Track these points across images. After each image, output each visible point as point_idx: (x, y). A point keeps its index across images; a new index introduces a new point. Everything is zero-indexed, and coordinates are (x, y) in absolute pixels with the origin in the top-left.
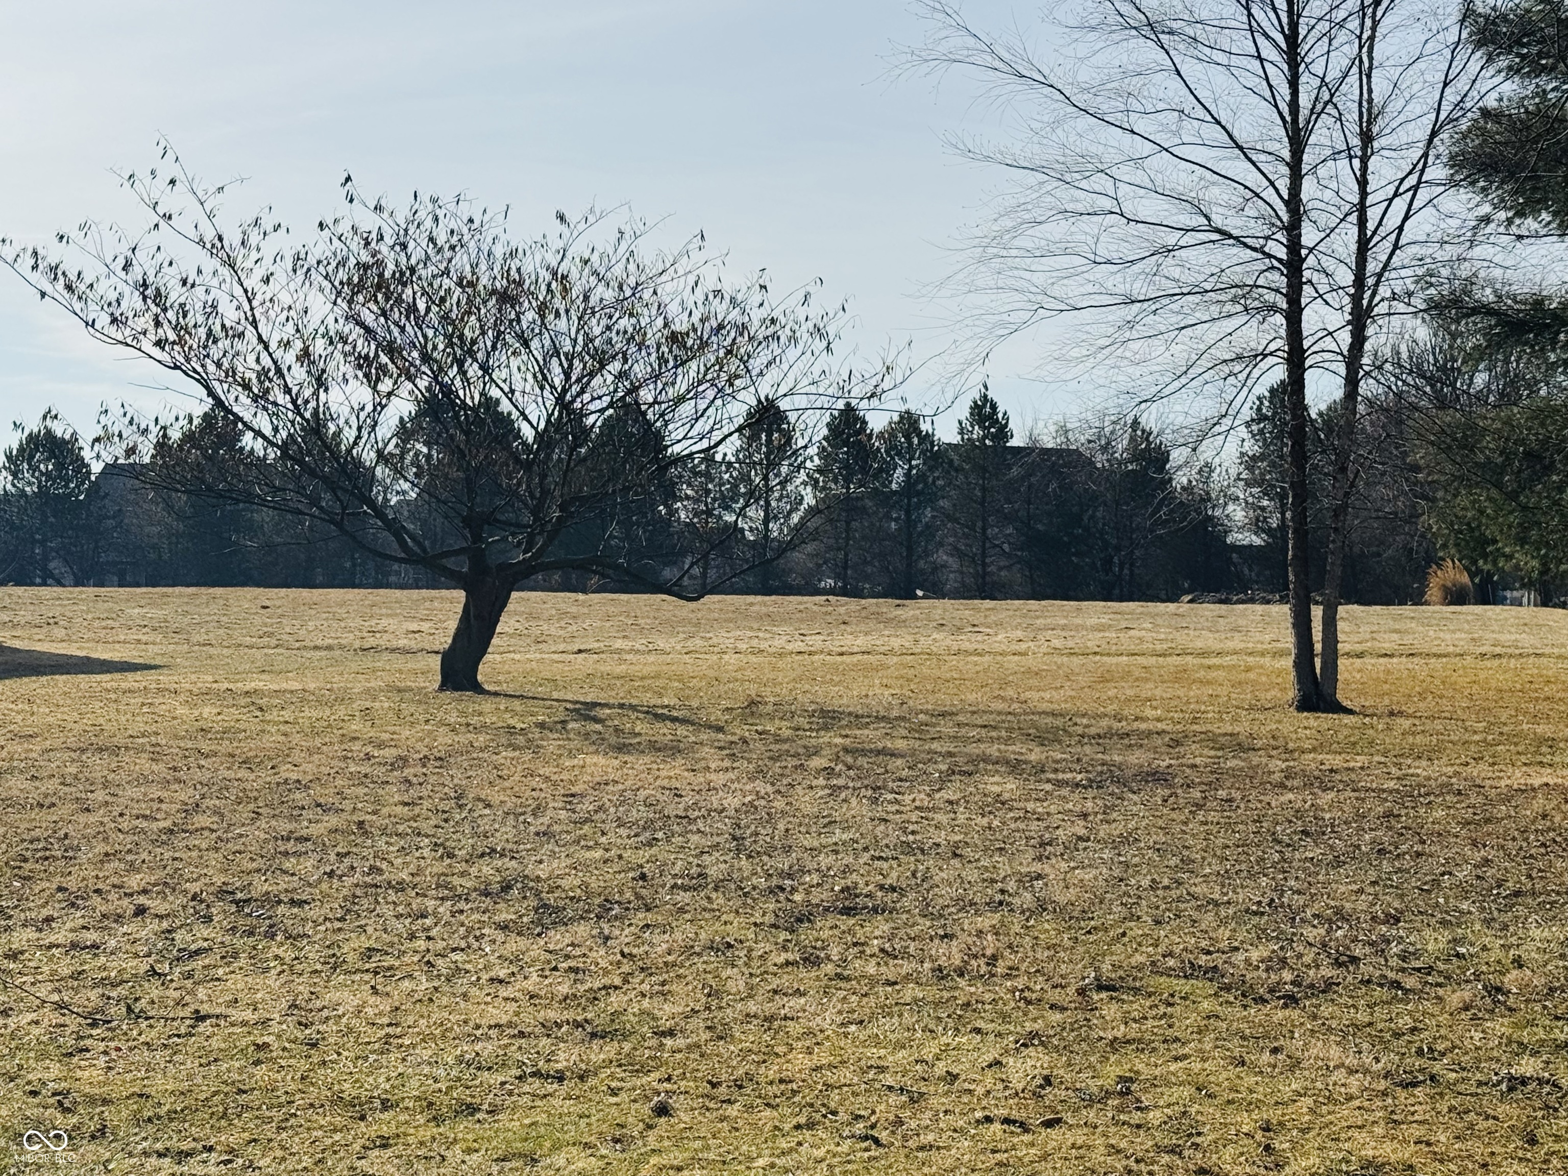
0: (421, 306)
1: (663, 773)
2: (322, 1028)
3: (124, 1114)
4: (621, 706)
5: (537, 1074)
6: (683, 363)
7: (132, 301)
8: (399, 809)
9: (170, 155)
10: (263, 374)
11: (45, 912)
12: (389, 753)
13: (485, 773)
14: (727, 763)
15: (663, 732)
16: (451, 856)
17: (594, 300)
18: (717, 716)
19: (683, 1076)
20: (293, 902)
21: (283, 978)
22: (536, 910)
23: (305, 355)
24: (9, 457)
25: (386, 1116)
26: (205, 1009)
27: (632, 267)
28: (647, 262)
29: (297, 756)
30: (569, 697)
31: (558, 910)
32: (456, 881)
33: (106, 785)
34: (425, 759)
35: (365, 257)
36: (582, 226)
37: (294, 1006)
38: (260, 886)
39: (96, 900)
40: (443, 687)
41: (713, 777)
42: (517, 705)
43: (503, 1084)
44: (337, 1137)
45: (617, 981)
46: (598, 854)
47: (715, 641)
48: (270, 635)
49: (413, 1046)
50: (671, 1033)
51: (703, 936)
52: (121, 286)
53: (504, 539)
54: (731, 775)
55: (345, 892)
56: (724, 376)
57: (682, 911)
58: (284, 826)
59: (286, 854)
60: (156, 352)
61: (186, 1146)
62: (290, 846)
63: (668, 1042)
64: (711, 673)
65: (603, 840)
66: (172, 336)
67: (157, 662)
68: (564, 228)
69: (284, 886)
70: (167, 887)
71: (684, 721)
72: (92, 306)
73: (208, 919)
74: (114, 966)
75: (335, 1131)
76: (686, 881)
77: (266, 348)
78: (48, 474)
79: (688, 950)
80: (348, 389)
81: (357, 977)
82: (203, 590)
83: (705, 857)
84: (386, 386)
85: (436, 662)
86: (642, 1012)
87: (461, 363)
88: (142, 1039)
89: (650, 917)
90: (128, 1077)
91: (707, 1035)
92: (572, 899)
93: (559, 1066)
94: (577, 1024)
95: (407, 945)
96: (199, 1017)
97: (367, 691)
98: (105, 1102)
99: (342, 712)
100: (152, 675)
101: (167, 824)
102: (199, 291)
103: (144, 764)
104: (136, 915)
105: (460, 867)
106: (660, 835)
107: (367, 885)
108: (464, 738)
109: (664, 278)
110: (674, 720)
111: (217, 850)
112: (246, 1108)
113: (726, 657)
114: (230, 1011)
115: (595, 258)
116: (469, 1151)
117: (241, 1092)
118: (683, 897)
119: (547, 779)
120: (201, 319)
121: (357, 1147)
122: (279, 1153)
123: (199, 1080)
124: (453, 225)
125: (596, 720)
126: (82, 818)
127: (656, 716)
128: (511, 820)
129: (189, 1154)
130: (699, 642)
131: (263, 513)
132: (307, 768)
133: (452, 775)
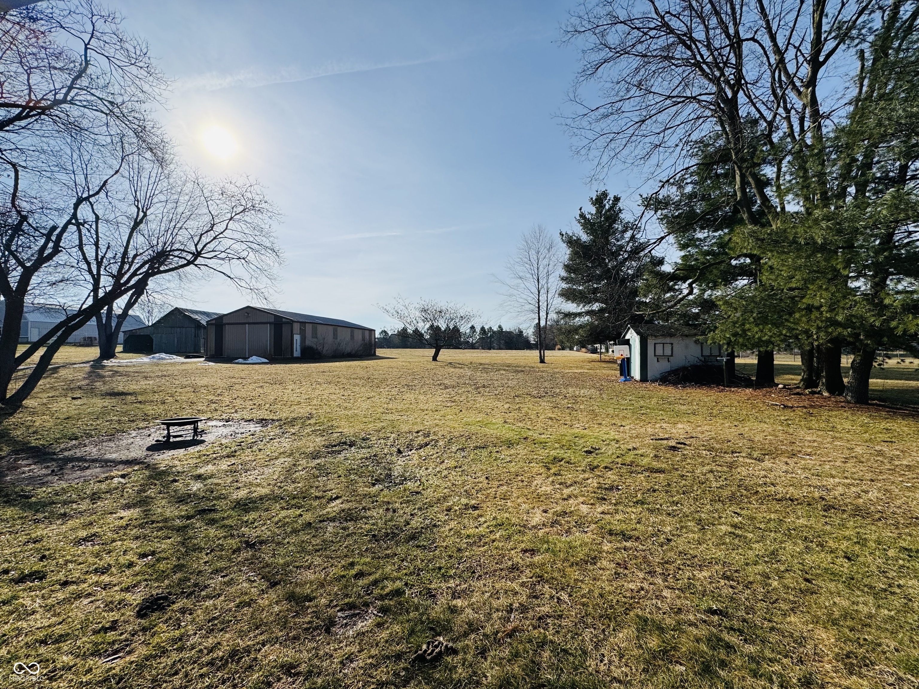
0: (430, 313)
1: (460, 371)
2: (418, 401)
3: (394, 411)
4: (455, 363)
5: (445, 406)
6: (462, 320)
7: (395, 313)
8: (427, 375)
10: (411, 322)
11: (384, 387)
12: (426, 368)
13: (438, 371)
15: (460, 366)
16: (434, 380)
17: (451, 312)
18: (467, 364)
19: (463, 407)
20: (415, 386)
21: (414, 395)
22: (445, 387)
23: (416, 319)
25: (427, 411)
26: (404, 398)
27: (456, 308)
28: (458, 307)
30: (448, 362)
31: (447, 387)
32: (435, 383)
33: (391, 372)
34: (430, 369)
35: (423, 307)
36: (450, 303)
37: (415, 398)
38: (410, 384)
39: (391, 385)
40: (433, 360)
41: (466, 371)
42: (442, 362)
43: (441, 408)
44: (420, 414)
45: (455, 396)
49: (430, 403)
51: (466, 390)
52: (393, 311)
53: (440, 342)
54: (469, 371)
55: (421, 385)
56: (467, 322)
57: (463, 387)
58: (413, 377)
60: (398, 320)
61: (402, 414)
62: (414, 379)
63: (462, 403)
64: (466, 359)
65: (453, 379)
66: (400, 317)
68: (447, 303)
69: (413, 384)
70: (399, 384)
71: (463, 365)
72: (390, 314)
73: (404, 388)
74: (393, 393)
76: (463, 384)
77: (411, 318)
78: (384, 335)
79: (464, 392)
80: (421, 324)
81: (423, 395)
83: (466, 381)
84: (425, 323)
85: (432, 358)
86: (458, 399)
87: (435, 320)
88: (396, 402)
89: (459, 388)
90: (395, 406)
91: (466, 402)
92: (449, 386)
93: (448, 406)
94: (450, 401)
95: (429, 391)
97: (423, 361)
98: (392, 409)
99: (420, 363)
100: (397, 359)
101: (399, 376)
102: (403, 311)
103: (396, 370)
104: (395, 387)
106: (460, 378)
107: (424, 384)
108: (435, 366)
109: (460, 309)
110: (461, 364)
111: (405, 380)
112: (409, 410)
114: (407, 399)
115: (451, 307)
116: (437, 416)
117: (408, 408)
119: (446, 371)
120: (403, 315)
121: (423, 415)
122: (413, 416)
123: (403, 407)
124: (433, 303)
125: (452, 364)
126: (389, 376)
127: (459, 364)
128: (441, 376)
129: (402, 416)
131: (410, 340)
132: (416, 370)
133: (434, 371)
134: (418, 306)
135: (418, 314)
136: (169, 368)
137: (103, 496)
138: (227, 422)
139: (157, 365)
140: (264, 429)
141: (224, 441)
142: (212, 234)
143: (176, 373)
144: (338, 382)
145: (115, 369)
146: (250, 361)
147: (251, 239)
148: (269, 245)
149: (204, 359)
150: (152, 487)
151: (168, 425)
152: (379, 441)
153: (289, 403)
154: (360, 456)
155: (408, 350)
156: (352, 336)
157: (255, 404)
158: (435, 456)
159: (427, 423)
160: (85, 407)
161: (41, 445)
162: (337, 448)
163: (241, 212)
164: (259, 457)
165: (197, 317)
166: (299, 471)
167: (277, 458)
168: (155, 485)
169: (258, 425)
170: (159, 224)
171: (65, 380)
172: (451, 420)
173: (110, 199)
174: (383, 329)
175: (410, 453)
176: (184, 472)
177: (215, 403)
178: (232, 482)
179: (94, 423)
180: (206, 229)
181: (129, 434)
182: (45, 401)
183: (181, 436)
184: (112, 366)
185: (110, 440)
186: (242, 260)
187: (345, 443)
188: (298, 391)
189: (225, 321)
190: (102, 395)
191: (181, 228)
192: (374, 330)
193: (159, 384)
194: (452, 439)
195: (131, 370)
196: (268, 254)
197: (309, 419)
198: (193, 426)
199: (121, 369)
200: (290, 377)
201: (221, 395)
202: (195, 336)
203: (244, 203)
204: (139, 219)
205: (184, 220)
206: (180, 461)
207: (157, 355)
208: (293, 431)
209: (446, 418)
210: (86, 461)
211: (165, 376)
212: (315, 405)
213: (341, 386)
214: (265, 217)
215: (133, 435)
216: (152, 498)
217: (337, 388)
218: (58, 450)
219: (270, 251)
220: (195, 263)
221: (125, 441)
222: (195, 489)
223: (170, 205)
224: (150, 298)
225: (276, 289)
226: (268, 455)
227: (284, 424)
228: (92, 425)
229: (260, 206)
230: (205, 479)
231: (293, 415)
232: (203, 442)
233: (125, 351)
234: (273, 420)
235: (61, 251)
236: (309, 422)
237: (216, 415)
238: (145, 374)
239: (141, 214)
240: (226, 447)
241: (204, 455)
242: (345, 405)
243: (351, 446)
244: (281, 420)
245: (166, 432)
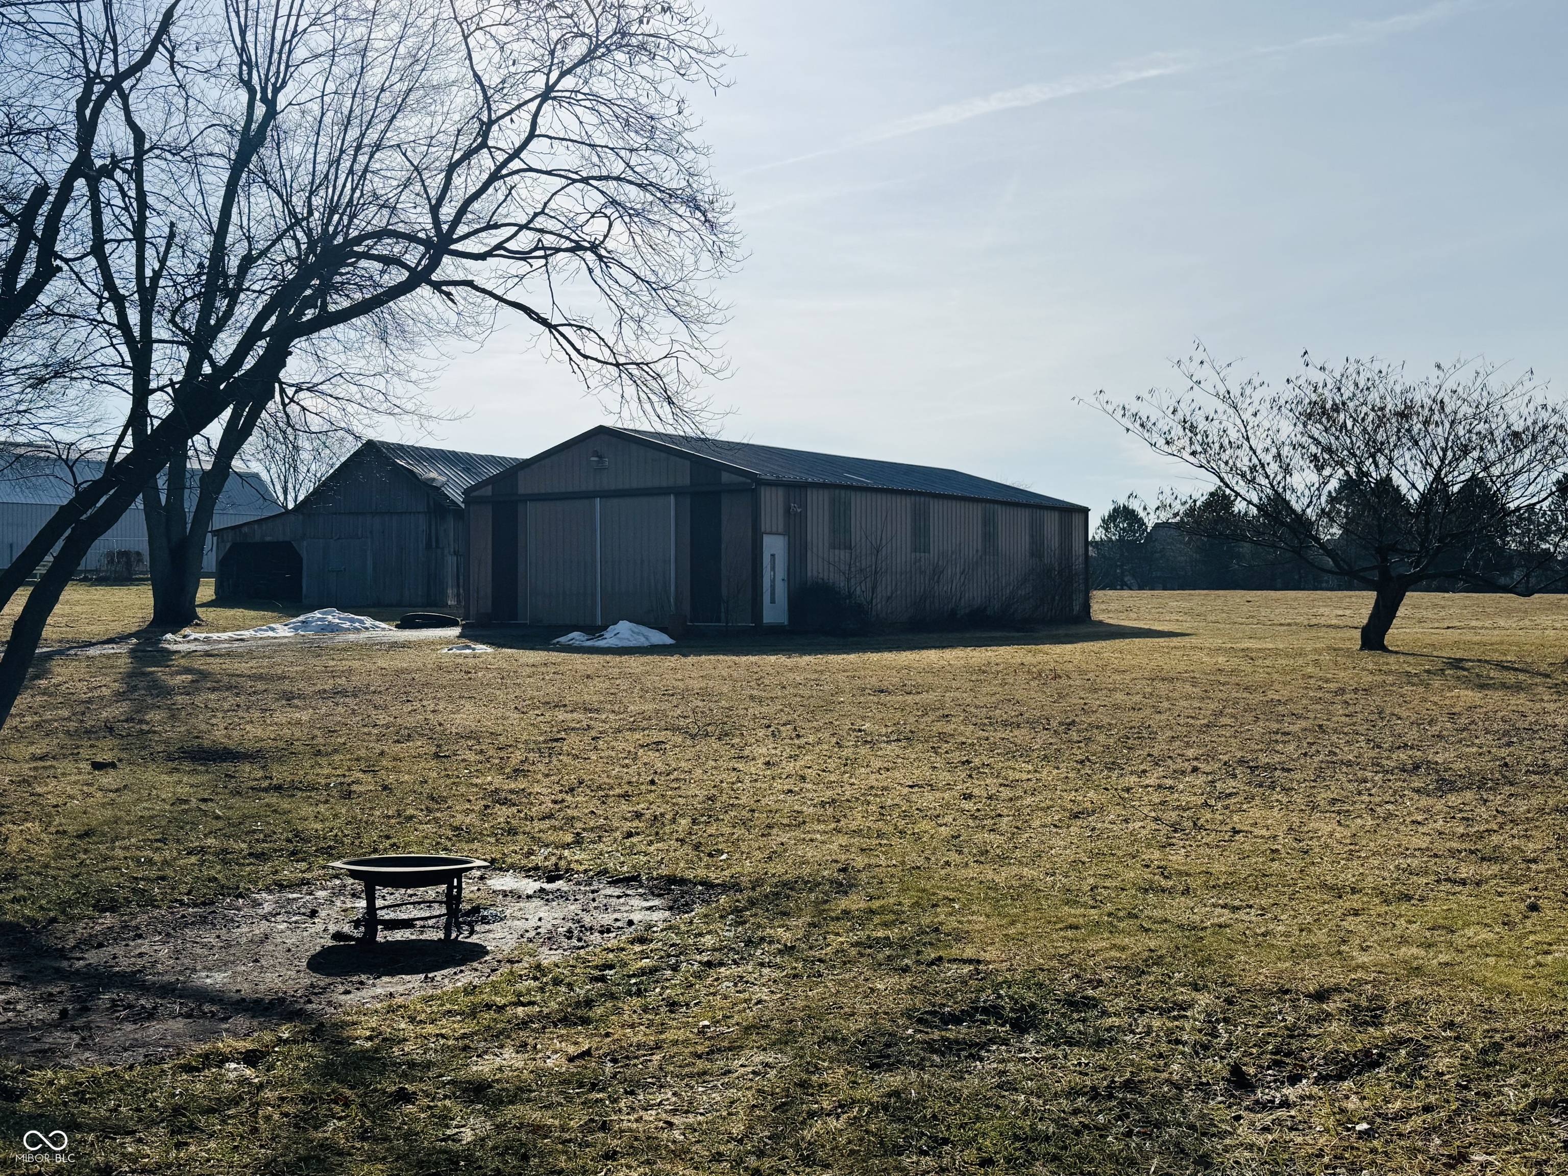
0: (1349, 424)
1: (1513, 702)
2: (1310, 843)
3: (1199, 882)
4: (1479, 661)
5: (1448, 880)
6: (1521, 451)
7: (1178, 431)
8: (1343, 718)
9: (1201, 348)
10: (1253, 469)
11: (1142, 767)
12: (1333, 686)
13: (1396, 699)
14: (1555, 697)
15: (1510, 678)
16: (1379, 747)
17: (1460, 415)
18: (1544, 667)
19: (1545, 888)
20: (1283, 769)
21: (1283, 813)
22: (1437, 781)
23: (1278, 456)
24: (1103, 521)
25: (1356, 897)
26: (1238, 827)
27: (1485, 393)
28: (1495, 390)
29: (1277, 686)
30: (1444, 655)
31: (1451, 782)
32: (1384, 762)
33: (1168, 699)
34: (1356, 691)
35: (1314, 397)
36: (1453, 370)
37: (1291, 829)
38: (1264, 759)
39: (1170, 762)
40: (1362, 648)
41: (1546, 705)
42: (1410, 659)
43: (1427, 884)
44: (1326, 906)
45: (1495, 827)
46: (1474, 750)
47: (1538, 622)
48: (1253, 617)
49: (1368, 858)
50: (1534, 861)
51: (1550, 802)
52: (1171, 423)
53: (1402, 560)
54: (1559, 704)
55: (1315, 765)
56: (1548, 457)
57: (1534, 786)
58: (1275, 726)
59: (1277, 741)
60: (1191, 459)
61: (1237, 903)
62: (1278, 737)
63: (1534, 866)
64: (1538, 641)
65: (1477, 741)
66: (1199, 449)
67: (1188, 632)
68: (1440, 373)
69: (1277, 760)
70: (1210, 756)
71: (1522, 671)
72: (1155, 435)
73: (1234, 776)
74: (1185, 799)
75: (1324, 903)
76: (1536, 768)
77: (1255, 453)
78: (1124, 529)
79: (1541, 810)
80: (1304, 475)
81: (1328, 815)
82: (1213, 592)
83: (1547, 754)
84: (1327, 472)
85: (1357, 634)
86: (1514, 847)
87: (1373, 456)
88: (1204, 841)
89: (1513, 790)
90: (1198, 861)
91: (1560, 864)
92: (1460, 776)
93: (1463, 876)
94: (1472, 852)
95: (1357, 798)
96: (1236, 832)
97: (1315, 650)
98: (1187, 875)
99: (1300, 661)
100: (1187, 639)
101: (1206, 721)
102: (1216, 422)
103: (1188, 688)
104: (1193, 771)
105: (1386, 754)
106: (1515, 739)
107: (1328, 762)
108: (1380, 678)
109: (1506, 399)
110: (1516, 670)
111: (1236, 737)
112: (1267, 886)
113: (1547, 632)
114: (1253, 829)
115: (1460, 390)
116: (1410, 922)
117: (1265, 875)
118: (1535, 778)
119: (1436, 704)
120: (1216, 439)
121: (1339, 913)
122: (1292, 913)
123: (1239, 867)
124: (1369, 375)
125: (1464, 669)
126: (1157, 717)
127: (1503, 667)
128: (1415, 728)
129: (1238, 908)
130: (1527, 623)
131: (1246, 548)
132: (1285, 693)
133: (1376, 700)
134: (1288, 393)
135: (1287, 429)
136: (356, 664)
137: (202, 1121)
138: (551, 880)
139: (316, 650)
140: (677, 920)
141: (548, 957)
142: (485, 162)
143: (377, 683)
144: (943, 737)
145: (198, 664)
146: (609, 639)
147: (618, 168)
148: (676, 182)
149: (455, 631)
150: (337, 1109)
151: (371, 882)
152: (1143, 1021)
153: (761, 818)
154: (1067, 1080)
155: (1237, 597)
156: (989, 537)
157: (638, 815)
158: (1416, 1122)
159: (1364, 958)
160: (127, 797)
161: (29, 919)
162: (961, 1032)
163: (582, 62)
164: (669, 1035)
165: (434, 475)
166: (821, 1113)
167: (735, 1048)
168: (347, 1104)
169: (656, 902)
170: (312, 139)
171: (68, 700)
172: (1483, 949)
173: (180, 72)
174: (1122, 501)
175: (1291, 1092)
176: (428, 1065)
177: (505, 802)
178: (587, 1128)
179: (157, 857)
180: (465, 142)
181: (257, 904)
182: (26, 769)
183: (408, 924)
184: (189, 653)
185: (203, 921)
186: (589, 256)
187: (994, 1011)
188: (790, 767)
189: (525, 486)
190: (170, 758)
191: (378, 146)
192: (1085, 511)
193: (330, 723)
194: (1498, 1047)
195: (243, 667)
196: (676, 223)
197: (842, 889)
198: (443, 887)
199: (214, 665)
200: (756, 709)
201: (525, 773)
202: (429, 546)
203: (588, 24)
204: (254, 126)
205: (387, 115)
206: (412, 1020)
207: (317, 614)
208: (786, 937)
209: (1459, 941)
210: (145, 989)
211: (344, 693)
212: (857, 832)
213: (956, 756)
214: (662, 70)
215: (267, 908)
216: (340, 1153)
217: (939, 762)
218: (71, 943)
219: (682, 210)
220: (434, 277)
221: (245, 929)
222: (468, 1136)
223: (344, 64)
224: (293, 409)
225: (705, 359)
226: (702, 1032)
227: (752, 903)
228: (150, 862)
229: (646, 28)
230: (498, 1102)
231: (780, 869)
232: (478, 952)
233: (222, 600)
234: (708, 885)
235: (59, 269)
236: (844, 903)
237: (513, 849)
238: (286, 686)
239: (260, 110)
240: (557, 982)
241: (488, 1007)
242: (979, 837)
243: (1020, 1027)
244: (732, 886)
245: (363, 903)
